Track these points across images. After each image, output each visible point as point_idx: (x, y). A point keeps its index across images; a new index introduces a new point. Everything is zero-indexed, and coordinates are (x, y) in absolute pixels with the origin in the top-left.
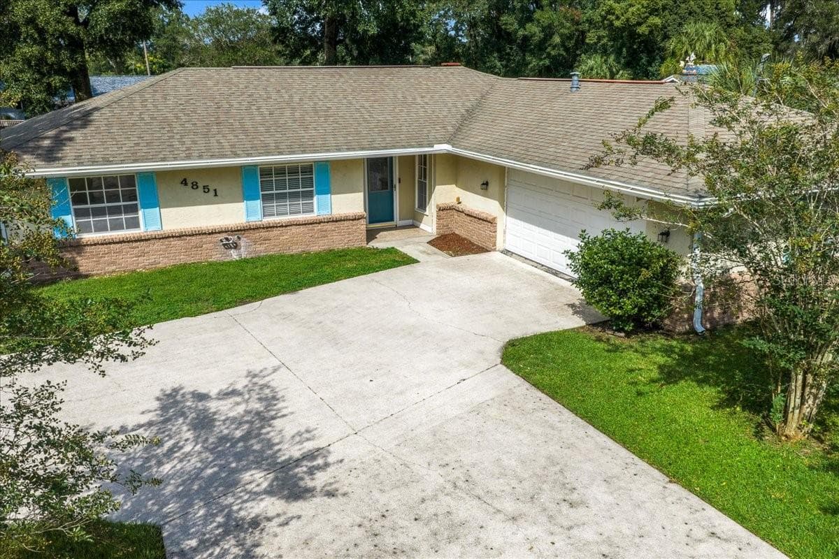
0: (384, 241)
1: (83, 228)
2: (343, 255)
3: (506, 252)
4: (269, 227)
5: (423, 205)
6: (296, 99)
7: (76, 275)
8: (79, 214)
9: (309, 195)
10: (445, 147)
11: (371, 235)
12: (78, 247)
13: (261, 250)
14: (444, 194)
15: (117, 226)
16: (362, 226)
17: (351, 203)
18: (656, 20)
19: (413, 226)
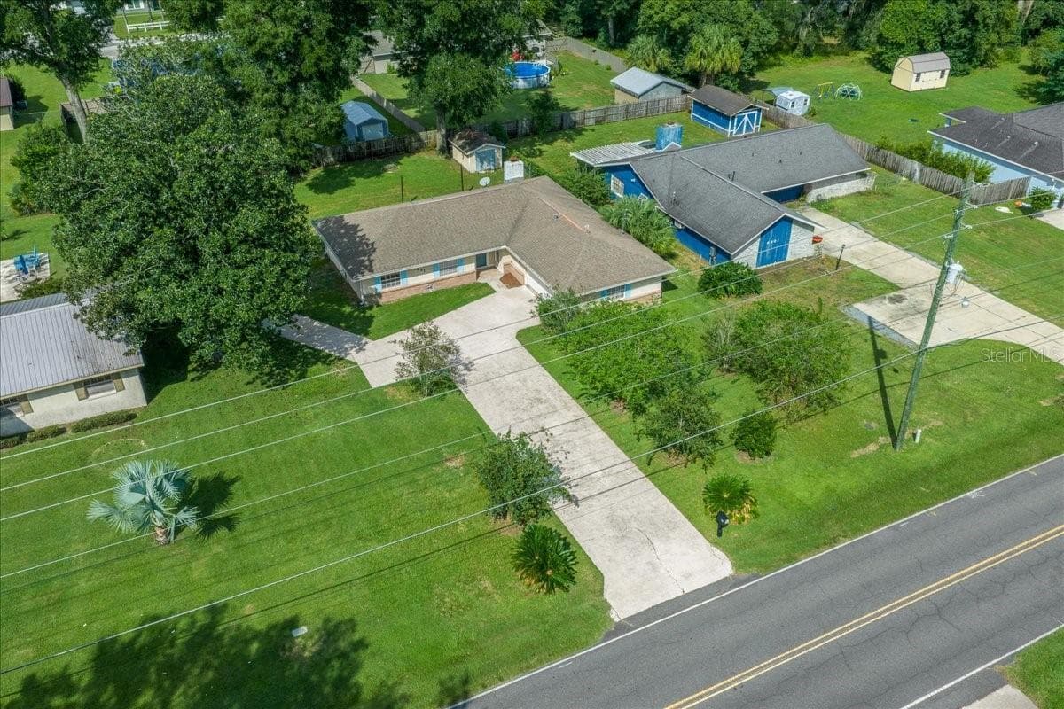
0: (481, 280)
1: (383, 287)
2: (466, 288)
3: (528, 286)
4: (443, 280)
5: (498, 260)
6: (447, 223)
7: (378, 305)
8: (383, 283)
9: (456, 266)
10: (505, 247)
11: (478, 277)
12: (380, 295)
13: (439, 288)
14: (505, 259)
15: (393, 285)
16: (475, 275)
17: (471, 268)
18: (685, 18)
19: (495, 267)
